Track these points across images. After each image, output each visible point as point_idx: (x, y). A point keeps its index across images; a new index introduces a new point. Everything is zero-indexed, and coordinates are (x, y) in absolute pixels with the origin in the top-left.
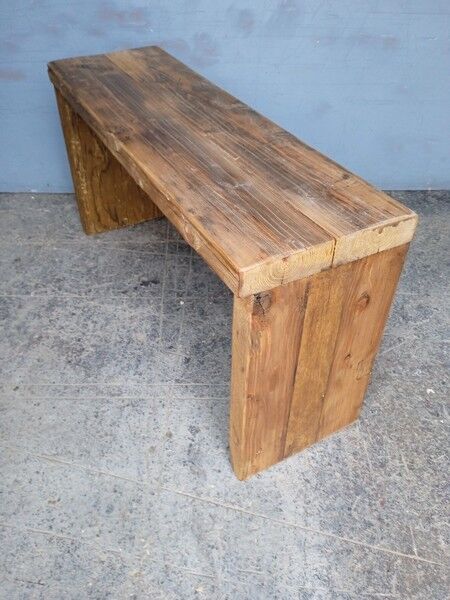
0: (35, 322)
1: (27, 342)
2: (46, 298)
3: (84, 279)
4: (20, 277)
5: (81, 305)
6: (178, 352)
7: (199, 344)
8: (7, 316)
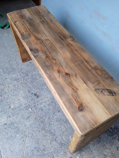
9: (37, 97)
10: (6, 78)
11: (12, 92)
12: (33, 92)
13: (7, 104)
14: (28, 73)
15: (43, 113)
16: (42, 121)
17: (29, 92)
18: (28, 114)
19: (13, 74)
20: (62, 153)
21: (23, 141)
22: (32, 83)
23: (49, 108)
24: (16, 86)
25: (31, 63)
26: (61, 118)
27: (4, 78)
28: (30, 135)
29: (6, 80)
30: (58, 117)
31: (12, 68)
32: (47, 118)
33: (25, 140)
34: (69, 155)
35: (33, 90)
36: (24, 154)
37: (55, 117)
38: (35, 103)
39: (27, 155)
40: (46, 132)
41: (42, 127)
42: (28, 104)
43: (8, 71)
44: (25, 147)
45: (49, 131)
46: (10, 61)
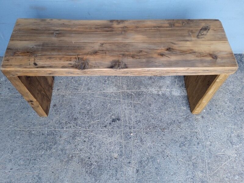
0: (68, 147)
1: (67, 159)
2: (71, 130)
3: (86, 118)
6: (133, 166)
8: (56, 143)
9: (119, 119)
10: (62, 150)
11: (93, 148)
12: (108, 122)
13: (109, 161)
14: (73, 116)
15: (144, 122)
16: (153, 128)
17: (105, 126)
18: (136, 140)
19: (61, 137)
20: (195, 123)
21: (168, 156)
22: (92, 117)
23: (140, 113)
24: (85, 140)
25: (55, 105)
26: (158, 106)
27: (60, 152)
28: (164, 147)
29: (66, 150)
31: (48, 135)
32: (153, 121)
33: (167, 155)
34: (199, 117)
35: (105, 120)
36: (182, 160)
37: (154, 111)
38: (126, 126)
39: (185, 158)
40: (168, 128)
41: (160, 130)
42: (122, 135)
43: (49, 142)
44: (175, 157)
45: (168, 125)
46: (30, 134)
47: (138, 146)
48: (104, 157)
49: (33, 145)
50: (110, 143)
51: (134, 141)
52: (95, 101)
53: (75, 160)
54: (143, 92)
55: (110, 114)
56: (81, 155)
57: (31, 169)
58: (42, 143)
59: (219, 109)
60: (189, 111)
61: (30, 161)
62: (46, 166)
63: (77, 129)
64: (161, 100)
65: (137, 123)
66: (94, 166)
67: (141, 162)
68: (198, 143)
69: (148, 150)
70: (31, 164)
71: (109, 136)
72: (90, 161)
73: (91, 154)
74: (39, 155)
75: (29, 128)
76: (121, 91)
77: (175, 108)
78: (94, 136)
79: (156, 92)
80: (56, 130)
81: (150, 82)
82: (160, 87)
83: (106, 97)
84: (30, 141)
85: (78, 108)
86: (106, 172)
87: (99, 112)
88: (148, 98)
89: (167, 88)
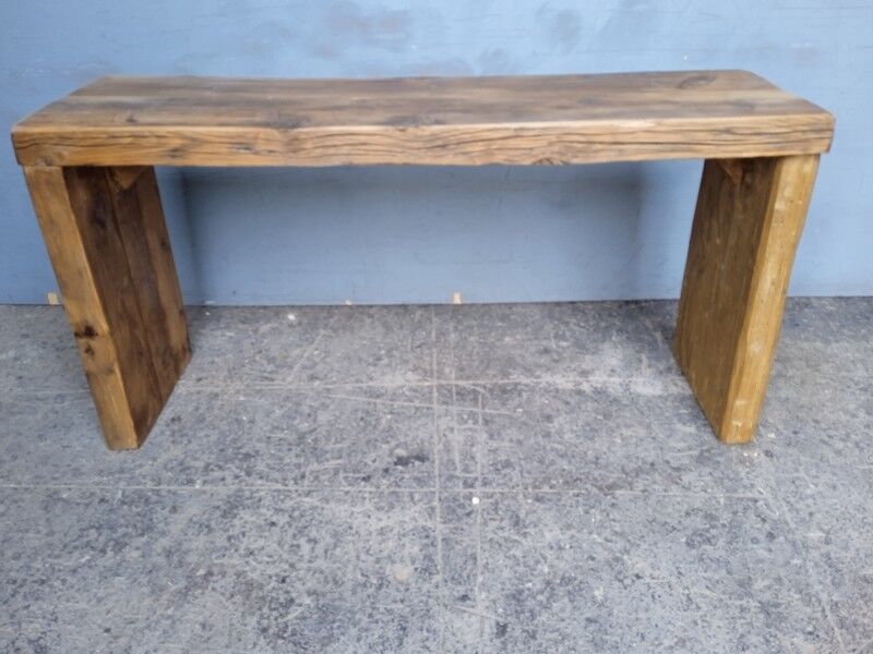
0: (200, 542)
1: (183, 584)
2: (223, 491)
3: (292, 454)
4: (177, 452)
5: (288, 504)
6: (480, 609)
7: (520, 592)
8: (149, 529)
9: (422, 458)
10: (169, 553)
11: (306, 548)
12: (380, 465)
13: (371, 591)
14: (240, 448)
15: (527, 467)
16: (566, 483)
17: (366, 479)
18: (493, 519)
19: (174, 511)
20: (743, 471)
21: (638, 577)
23: (511, 440)
24: (274, 519)
25: (175, 419)
26: (580, 423)
28: (620, 545)
30: (575, 428)
31: (124, 503)
32: (562, 461)
33: (636, 571)
34: (756, 455)
35: (367, 460)
36: (707, 592)
37: (567, 436)
38: (451, 478)
39: (721, 586)
40: (631, 484)
41: (595, 490)
42: (436, 503)
43: (121, 526)
44: (674, 580)
45: (627, 474)
46: (53, 498)
47: (502, 541)
48: (351, 576)
49: (51, 533)
50: (381, 532)
51: (485, 524)
52: (332, 407)
53: (217, 586)
54: (516, 384)
55: (388, 442)
56: (247, 568)
57: (12, 616)
58: (93, 527)
59: (832, 433)
60: (708, 437)
61: (21, 586)
62: (83, 605)
63: (247, 485)
64: (590, 405)
65: (498, 470)
66: (300, 610)
67: (517, 597)
68: (771, 536)
69: (550, 554)
70: (19, 597)
71: (380, 509)
72: (287, 592)
73: (292, 566)
74: (65, 567)
75: (55, 482)
76: (435, 382)
77: (649, 427)
78: (314, 508)
79: (570, 386)
80: (161, 487)
81: (544, 360)
82: (584, 373)
83: (378, 396)
84: (42, 522)
85: (262, 427)
86: (353, 631)
87: (344, 439)
88: (539, 400)
89: (610, 376)
